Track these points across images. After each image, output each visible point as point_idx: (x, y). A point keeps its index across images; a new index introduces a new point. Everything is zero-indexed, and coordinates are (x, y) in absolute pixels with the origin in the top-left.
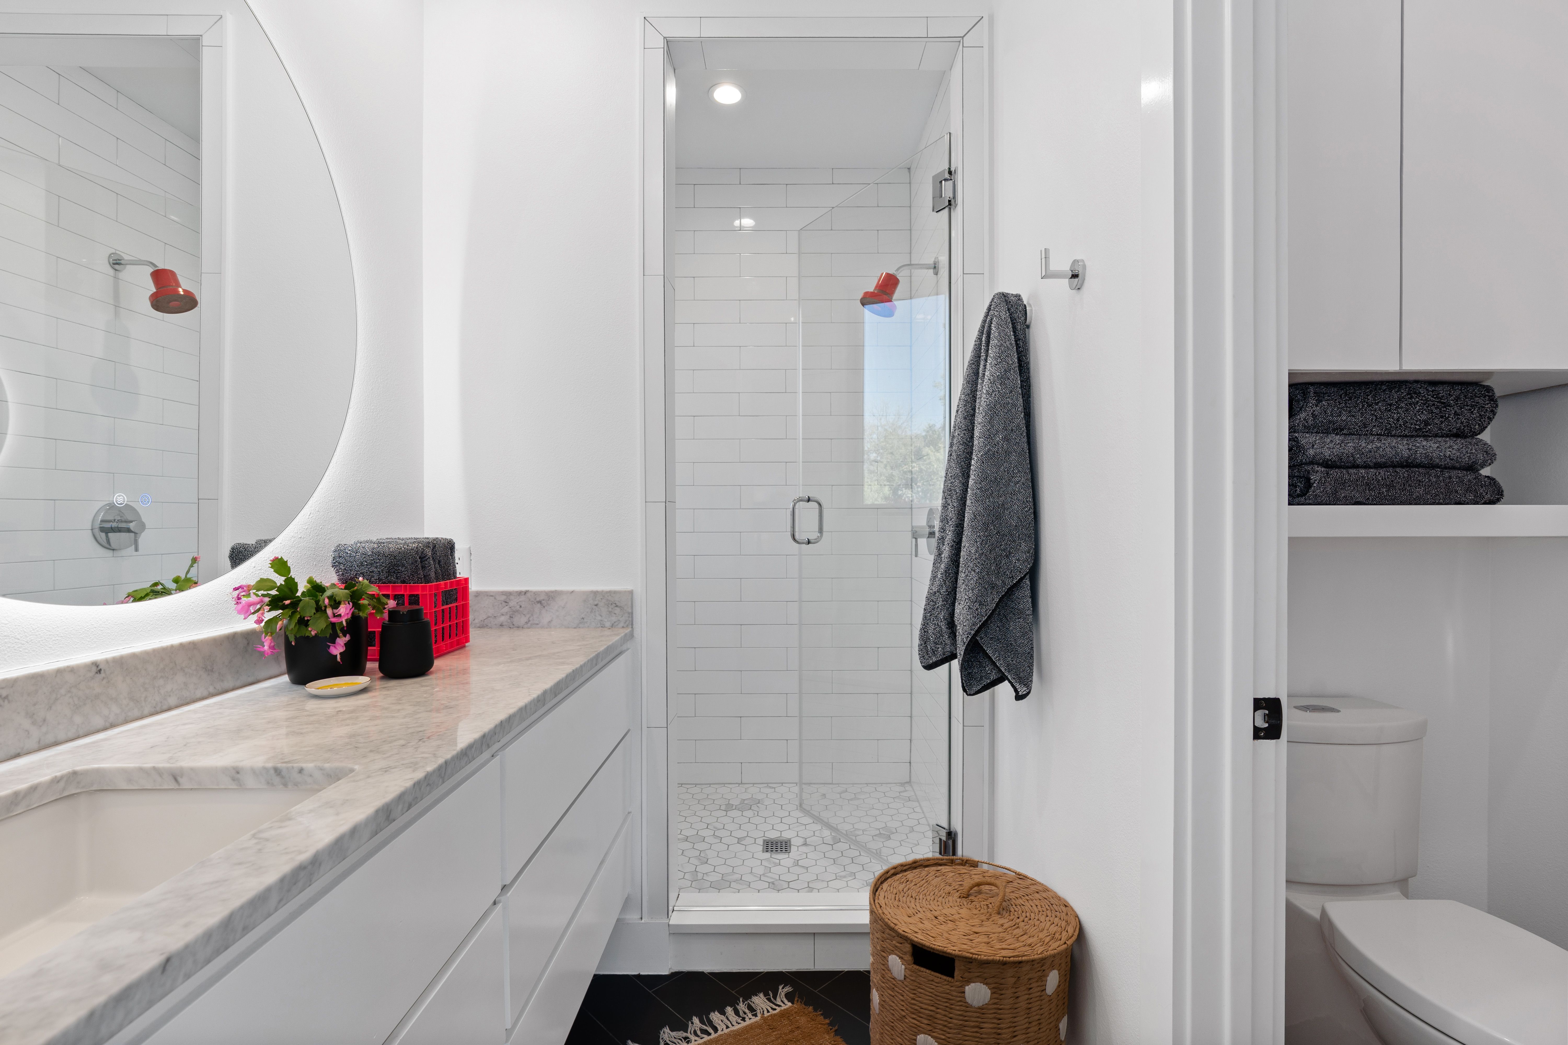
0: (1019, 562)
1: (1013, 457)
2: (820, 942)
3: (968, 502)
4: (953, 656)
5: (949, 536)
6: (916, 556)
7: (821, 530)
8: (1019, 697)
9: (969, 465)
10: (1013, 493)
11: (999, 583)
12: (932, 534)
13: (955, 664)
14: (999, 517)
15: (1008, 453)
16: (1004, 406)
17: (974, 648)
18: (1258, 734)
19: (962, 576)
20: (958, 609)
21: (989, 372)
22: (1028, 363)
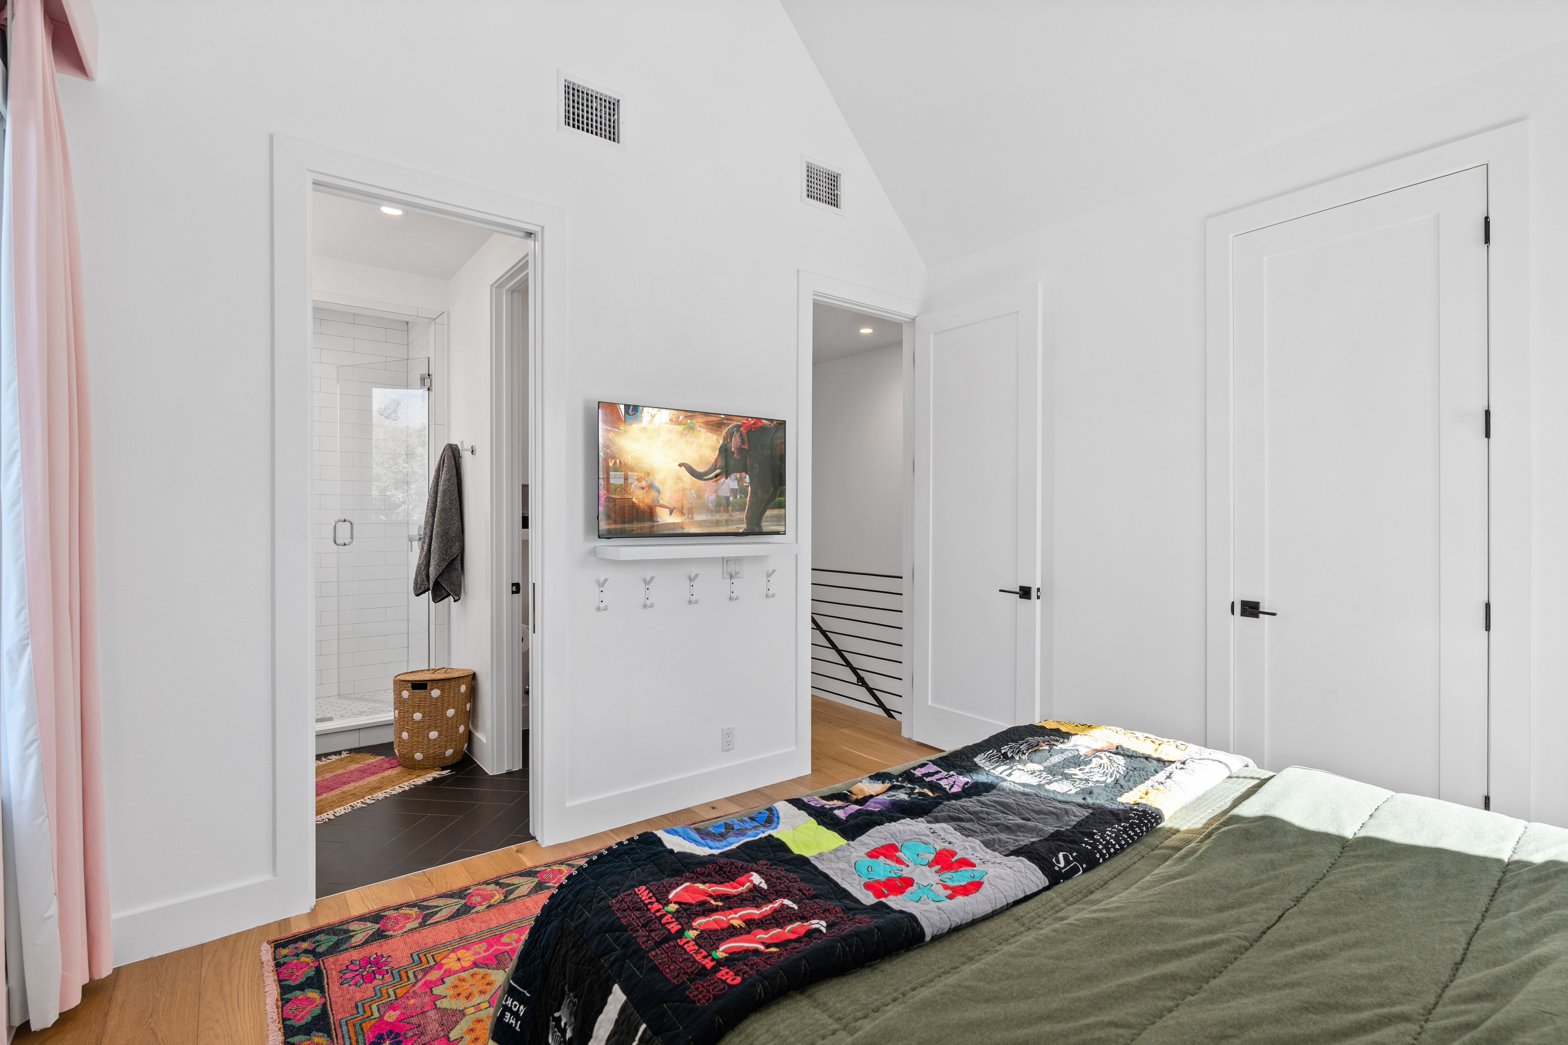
0: (455, 549)
1: (453, 510)
2: (362, 732)
3: (435, 527)
4: (428, 590)
5: (427, 541)
6: (411, 551)
7: (352, 537)
8: (455, 601)
9: (435, 513)
10: (453, 524)
11: (447, 558)
12: (420, 539)
13: (430, 591)
14: (447, 533)
15: (451, 509)
16: (449, 490)
17: (437, 583)
18: (513, 592)
19: (432, 556)
20: (431, 569)
21: (443, 477)
22: (460, 472)
